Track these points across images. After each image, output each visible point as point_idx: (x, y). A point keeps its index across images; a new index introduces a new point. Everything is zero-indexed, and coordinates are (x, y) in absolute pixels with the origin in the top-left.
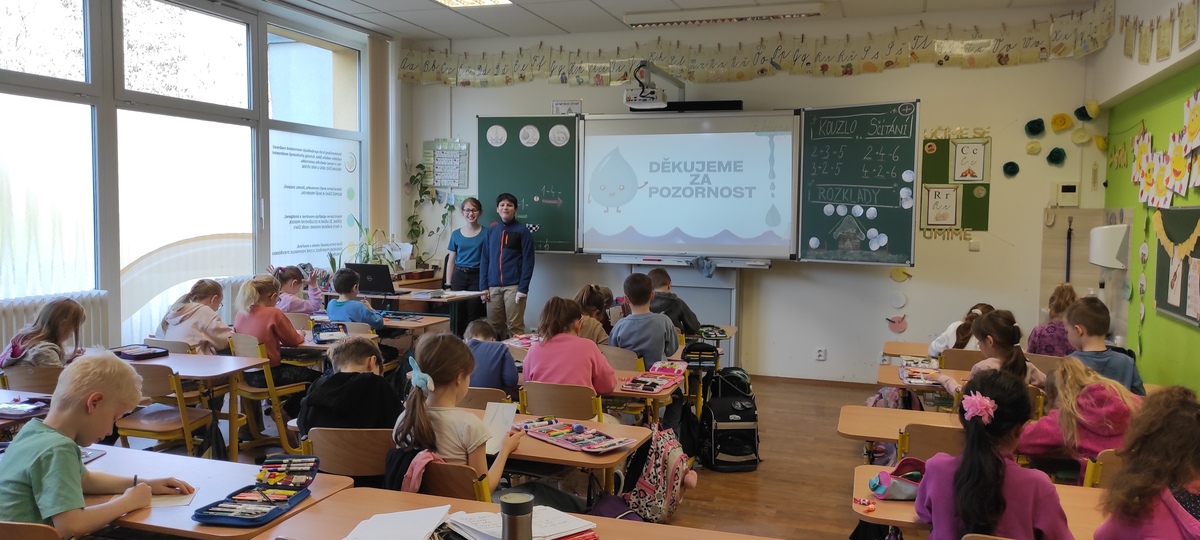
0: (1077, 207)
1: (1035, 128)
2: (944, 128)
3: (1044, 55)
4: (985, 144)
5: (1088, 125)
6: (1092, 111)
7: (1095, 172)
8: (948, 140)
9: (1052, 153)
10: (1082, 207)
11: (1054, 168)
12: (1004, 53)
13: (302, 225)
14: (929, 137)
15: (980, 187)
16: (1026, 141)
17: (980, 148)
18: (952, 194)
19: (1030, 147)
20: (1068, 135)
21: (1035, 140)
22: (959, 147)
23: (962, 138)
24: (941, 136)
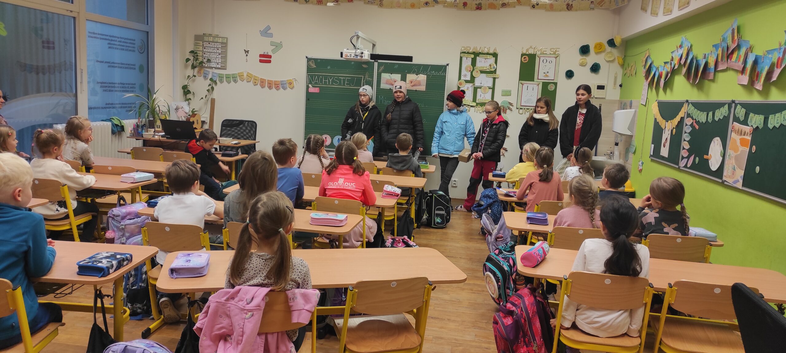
0: (604, 98)
1: (585, 50)
2: (533, 47)
3: (592, 6)
4: (556, 58)
5: (614, 51)
6: (617, 41)
7: (616, 78)
8: (536, 54)
9: (593, 65)
10: (607, 98)
11: (593, 75)
12: (571, 3)
13: (109, 89)
14: (524, 52)
15: (551, 84)
16: (579, 57)
17: (553, 60)
18: (536, 87)
19: (581, 61)
20: (603, 55)
21: (584, 57)
22: (542, 59)
23: (543, 54)
24: (531, 52)
